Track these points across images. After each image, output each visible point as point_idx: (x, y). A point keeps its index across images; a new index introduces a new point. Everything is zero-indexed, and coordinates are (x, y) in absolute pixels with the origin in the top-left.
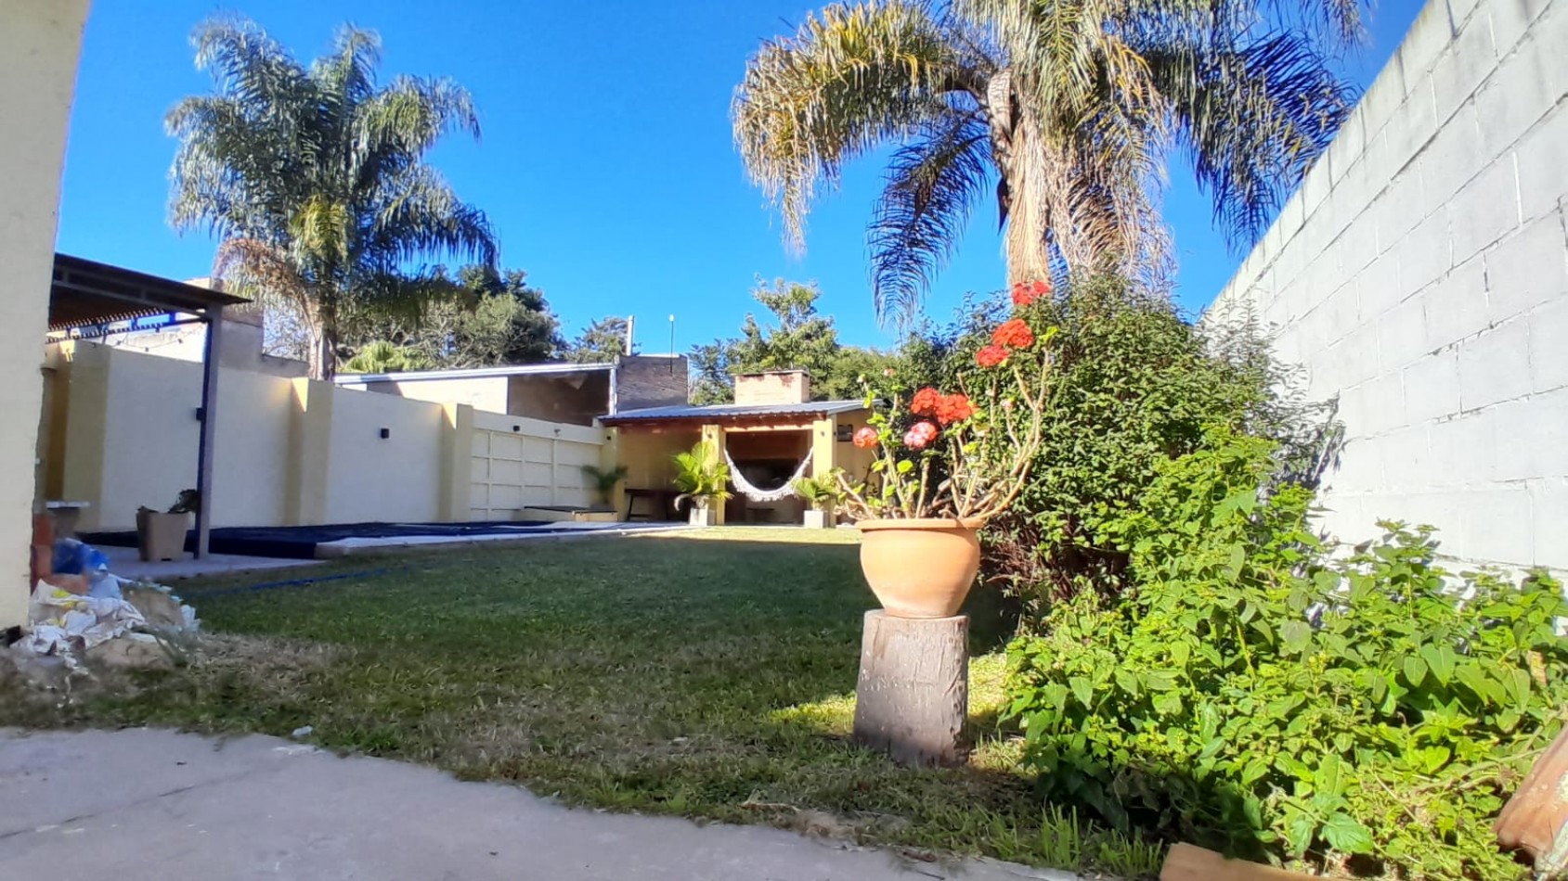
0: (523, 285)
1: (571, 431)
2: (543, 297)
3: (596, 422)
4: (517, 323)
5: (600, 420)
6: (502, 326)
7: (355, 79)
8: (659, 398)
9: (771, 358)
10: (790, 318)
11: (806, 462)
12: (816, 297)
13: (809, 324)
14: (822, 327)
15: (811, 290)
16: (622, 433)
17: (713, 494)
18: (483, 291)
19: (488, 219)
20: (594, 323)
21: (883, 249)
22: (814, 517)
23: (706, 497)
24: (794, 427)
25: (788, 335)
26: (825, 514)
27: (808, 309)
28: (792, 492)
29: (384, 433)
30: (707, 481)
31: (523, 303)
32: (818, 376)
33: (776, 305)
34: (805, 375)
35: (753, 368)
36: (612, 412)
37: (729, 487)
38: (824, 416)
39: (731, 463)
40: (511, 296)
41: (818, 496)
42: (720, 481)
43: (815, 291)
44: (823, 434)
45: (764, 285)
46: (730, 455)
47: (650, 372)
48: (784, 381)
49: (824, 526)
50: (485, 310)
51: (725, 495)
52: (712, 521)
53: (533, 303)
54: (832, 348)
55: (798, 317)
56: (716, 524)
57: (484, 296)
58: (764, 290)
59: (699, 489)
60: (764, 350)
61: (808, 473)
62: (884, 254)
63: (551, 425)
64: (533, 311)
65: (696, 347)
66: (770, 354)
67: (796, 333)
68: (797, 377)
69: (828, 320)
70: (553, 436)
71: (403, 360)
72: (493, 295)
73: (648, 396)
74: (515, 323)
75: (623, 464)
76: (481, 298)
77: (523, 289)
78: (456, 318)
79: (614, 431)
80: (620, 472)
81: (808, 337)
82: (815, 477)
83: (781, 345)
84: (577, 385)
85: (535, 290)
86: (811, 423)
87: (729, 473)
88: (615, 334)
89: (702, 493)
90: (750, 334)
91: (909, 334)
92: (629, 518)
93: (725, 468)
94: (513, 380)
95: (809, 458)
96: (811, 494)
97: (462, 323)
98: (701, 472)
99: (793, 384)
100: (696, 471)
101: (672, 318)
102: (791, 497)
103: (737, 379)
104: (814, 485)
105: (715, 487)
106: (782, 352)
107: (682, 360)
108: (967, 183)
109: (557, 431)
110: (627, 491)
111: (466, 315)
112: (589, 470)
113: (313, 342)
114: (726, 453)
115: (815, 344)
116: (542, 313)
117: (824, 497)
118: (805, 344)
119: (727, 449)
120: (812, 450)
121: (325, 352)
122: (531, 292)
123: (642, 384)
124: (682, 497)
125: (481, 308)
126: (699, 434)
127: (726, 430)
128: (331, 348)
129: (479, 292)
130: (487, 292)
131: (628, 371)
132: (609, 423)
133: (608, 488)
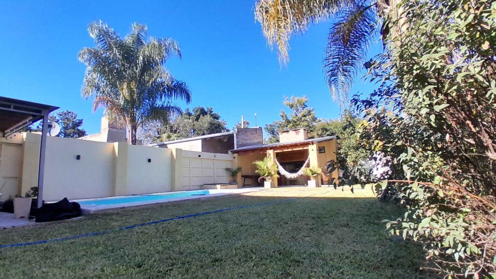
1: (220, 156)
2: (219, 115)
3: (229, 152)
4: (211, 124)
5: (231, 151)
6: (206, 125)
7: (139, 41)
8: (252, 142)
9: (291, 124)
10: (297, 110)
11: (307, 162)
12: (307, 102)
13: (305, 111)
14: (309, 112)
15: (304, 99)
16: (240, 155)
17: (272, 176)
19: (186, 85)
21: (331, 68)
22: (312, 183)
23: (269, 177)
24: (301, 149)
25: (297, 116)
26: (316, 182)
27: (303, 106)
28: (302, 174)
29: (149, 161)
30: (270, 171)
31: (213, 117)
32: (309, 129)
33: (292, 106)
34: (305, 130)
35: (285, 129)
36: (235, 148)
37: (279, 173)
38: (313, 144)
39: (278, 164)
40: (209, 116)
41: (313, 174)
42: (274, 171)
43: (306, 99)
44: (313, 150)
45: (287, 99)
46: (278, 161)
47: (249, 133)
48: (296, 133)
49: (316, 187)
50: (201, 120)
51: (278, 176)
52: (273, 186)
53: (216, 117)
54: (314, 119)
55: (300, 109)
56: (274, 187)
58: (287, 101)
59: (267, 174)
60: (289, 122)
61: (308, 166)
62: (332, 70)
63: (213, 154)
64: (216, 120)
65: (267, 125)
66: (291, 123)
67: (300, 115)
68: (302, 131)
69: (312, 109)
70: (213, 158)
71: (174, 138)
72: (203, 116)
73: (249, 142)
75: (240, 167)
77: (212, 113)
78: (192, 124)
79: (236, 155)
80: (239, 169)
81: (305, 116)
82: (311, 167)
83: (295, 120)
84: (225, 140)
85: (216, 113)
86: (308, 147)
87: (278, 167)
89: (268, 176)
90: (283, 117)
91: (344, 111)
92: (244, 186)
93: (276, 166)
94: (204, 140)
95: (308, 160)
96: (310, 174)
97: (194, 125)
98: (267, 168)
99: (300, 134)
100: (265, 168)
101: (255, 114)
102: (302, 175)
103: (280, 134)
104: (311, 170)
105: (273, 173)
106: (295, 122)
107: (260, 128)
108: (366, 34)
109: (215, 156)
110: (242, 176)
111: (195, 122)
112: (228, 169)
114: (276, 160)
115: (307, 118)
116: (219, 120)
117: (315, 175)
118: (303, 119)
119: (277, 158)
120: (309, 157)
121: (132, 134)
122: (215, 114)
123: (246, 138)
124: (261, 178)
125: (200, 120)
126: (266, 154)
127: (275, 151)
128: (134, 132)
129: (199, 115)
130: (201, 115)
131: (240, 133)
132: (234, 152)
133: (235, 175)
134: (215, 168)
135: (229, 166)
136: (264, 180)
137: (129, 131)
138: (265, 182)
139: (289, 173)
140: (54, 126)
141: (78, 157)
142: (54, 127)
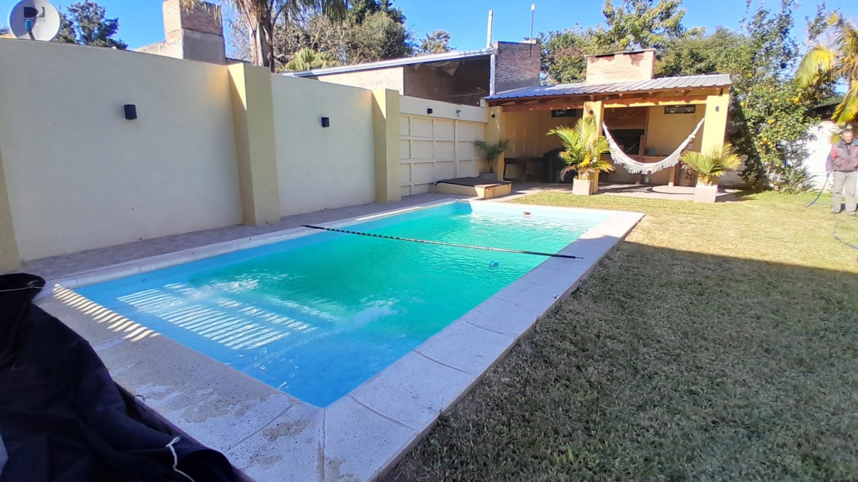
0: (391, 4)
1: (467, 111)
2: (402, 14)
3: (482, 101)
4: (389, 32)
5: (486, 100)
6: (380, 35)
8: (523, 79)
11: (693, 137)
16: (504, 111)
18: (365, 11)
20: (427, 36)
22: (704, 191)
24: (682, 103)
26: (719, 190)
29: (325, 122)
31: (391, 18)
34: (655, 54)
35: (607, 48)
36: (493, 93)
38: (721, 91)
40: (384, 13)
41: (713, 171)
47: (517, 56)
48: (634, 59)
49: (718, 201)
50: (369, 23)
52: (593, 190)
53: (398, 18)
56: (593, 193)
57: (366, 14)
60: (622, 32)
61: (696, 143)
63: (453, 107)
64: (399, 23)
68: (648, 56)
70: (455, 116)
71: (321, 61)
72: (372, 13)
73: (517, 77)
74: (387, 33)
75: (505, 139)
76: (364, 16)
77: (390, 8)
78: (350, 31)
79: (498, 110)
80: (502, 145)
82: (706, 151)
84: (451, 72)
85: (397, 8)
87: (607, 144)
88: (440, 42)
89: (585, 165)
90: (609, 17)
93: (605, 142)
94: (408, 68)
96: (705, 168)
97: (354, 34)
98: (585, 146)
99: (642, 63)
100: (580, 146)
101: (533, 8)
103: (590, 61)
109: (457, 112)
110: (506, 160)
111: (357, 27)
112: (479, 144)
113: (251, 32)
114: (605, 127)
116: (404, 25)
119: (607, 124)
121: (263, 40)
122: (394, 10)
123: (513, 67)
124: (568, 169)
125: (365, 23)
126: (582, 110)
127: (606, 106)
128: (267, 37)
129: (363, 12)
130: (369, 11)
131: (503, 55)
132: (492, 103)
133: (494, 158)
134: (456, 141)
135: (481, 137)
136: (573, 174)
137: (255, 32)
138: (575, 180)
139: (634, 161)
140: (40, 12)
141: (130, 112)
142: (43, 15)
